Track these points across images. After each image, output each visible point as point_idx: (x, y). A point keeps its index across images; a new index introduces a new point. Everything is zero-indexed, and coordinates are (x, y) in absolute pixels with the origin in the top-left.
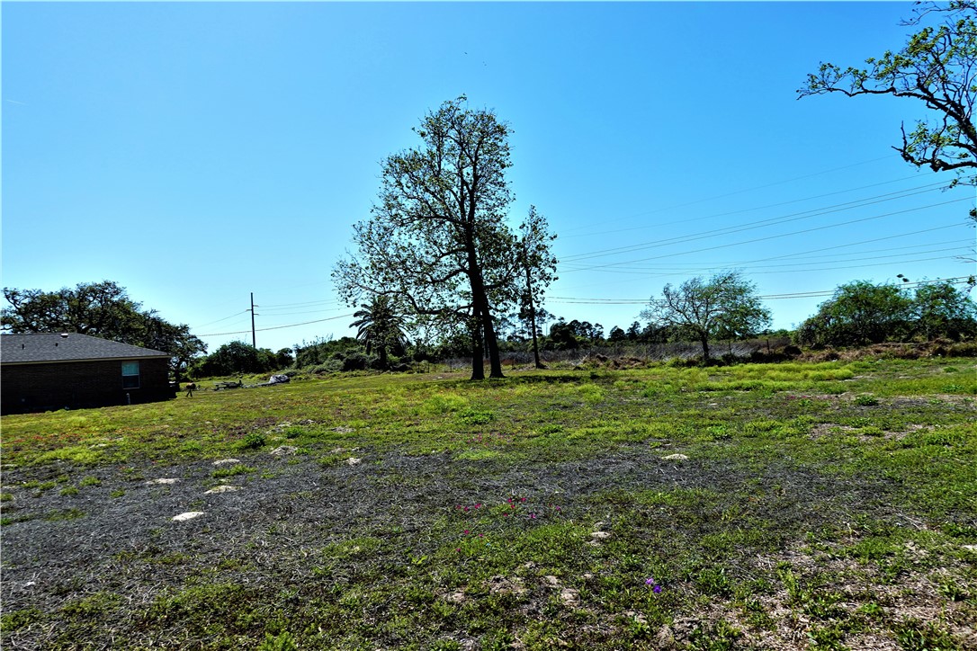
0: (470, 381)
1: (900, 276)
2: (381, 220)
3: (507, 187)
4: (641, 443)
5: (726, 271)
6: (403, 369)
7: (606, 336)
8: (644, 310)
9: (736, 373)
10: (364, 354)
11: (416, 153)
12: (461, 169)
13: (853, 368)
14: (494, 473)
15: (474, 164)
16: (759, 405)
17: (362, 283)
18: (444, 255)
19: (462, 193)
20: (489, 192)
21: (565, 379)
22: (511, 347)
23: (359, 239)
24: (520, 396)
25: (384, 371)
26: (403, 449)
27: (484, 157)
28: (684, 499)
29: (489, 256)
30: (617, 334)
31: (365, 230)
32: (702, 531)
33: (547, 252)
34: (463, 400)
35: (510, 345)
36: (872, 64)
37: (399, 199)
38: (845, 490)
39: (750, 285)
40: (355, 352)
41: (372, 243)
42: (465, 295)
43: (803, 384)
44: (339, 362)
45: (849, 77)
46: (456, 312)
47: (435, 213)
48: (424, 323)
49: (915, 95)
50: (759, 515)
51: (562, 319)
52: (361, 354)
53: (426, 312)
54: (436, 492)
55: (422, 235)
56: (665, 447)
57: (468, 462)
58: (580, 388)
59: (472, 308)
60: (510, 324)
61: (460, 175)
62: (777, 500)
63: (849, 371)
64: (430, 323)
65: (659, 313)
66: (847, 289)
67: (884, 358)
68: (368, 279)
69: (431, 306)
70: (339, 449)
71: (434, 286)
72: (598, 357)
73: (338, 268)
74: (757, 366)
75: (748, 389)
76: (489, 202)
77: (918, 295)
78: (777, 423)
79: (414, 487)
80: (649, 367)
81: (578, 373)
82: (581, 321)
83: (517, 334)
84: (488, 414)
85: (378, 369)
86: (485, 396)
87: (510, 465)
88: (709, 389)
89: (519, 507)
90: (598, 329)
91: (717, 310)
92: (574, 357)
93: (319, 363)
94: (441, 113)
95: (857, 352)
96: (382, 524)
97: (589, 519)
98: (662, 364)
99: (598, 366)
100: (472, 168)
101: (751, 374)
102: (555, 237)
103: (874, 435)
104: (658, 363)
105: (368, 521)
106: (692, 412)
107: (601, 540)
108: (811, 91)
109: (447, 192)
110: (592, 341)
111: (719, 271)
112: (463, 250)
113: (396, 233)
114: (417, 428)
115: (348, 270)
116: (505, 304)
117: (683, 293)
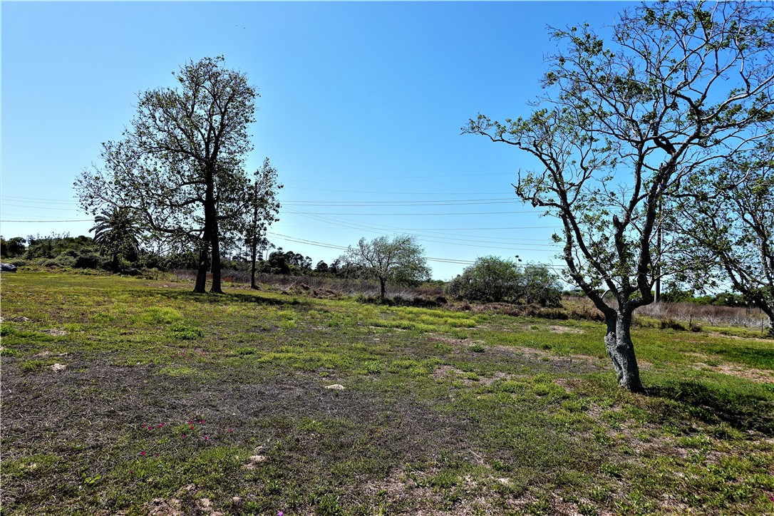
0: (191, 294)
1: (517, 256)
2: (131, 144)
3: (247, 139)
4: (314, 371)
5: (405, 235)
6: (133, 274)
7: (314, 267)
8: (342, 255)
9: (400, 313)
10: (98, 254)
11: (173, 93)
12: (210, 116)
13: (477, 319)
14: (187, 391)
15: (223, 115)
16: (408, 343)
17: (104, 195)
18: (185, 183)
19: (209, 136)
20: (232, 140)
21: (272, 302)
22: (235, 266)
23: (106, 156)
24: (230, 315)
25: (115, 272)
26: (110, 358)
27: (232, 110)
28: (330, 427)
29: (224, 191)
30: (322, 266)
31: (113, 149)
32: (336, 459)
33: (273, 198)
34: (178, 314)
35: (234, 264)
36: (509, 123)
37: (151, 129)
38: (442, 426)
39: (420, 248)
40: (90, 251)
41: (119, 162)
42: (198, 220)
43: (443, 328)
44: (72, 259)
45: (495, 127)
46: (188, 234)
47: (182, 148)
48: (158, 238)
49: (531, 151)
50: (380, 445)
51: (281, 249)
52: (95, 254)
53: (161, 230)
54: (127, 408)
55: (168, 163)
56: (330, 377)
57: (166, 377)
58: (281, 313)
59: (203, 232)
60: (237, 247)
61: (209, 120)
62: (396, 432)
63: (473, 322)
64: (163, 239)
65: (353, 259)
66: (484, 260)
67: (498, 313)
68: (110, 193)
69: (166, 225)
70: (47, 353)
71: (171, 208)
72: (303, 286)
73: (82, 178)
74: (415, 309)
75: (404, 328)
76: (231, 148)
77: (526, 271)
78: (415, 363)
79: (109, 401)
80: (339, 299)
81: (284, 298)
82: (295, 253)
83: (242, 255)
84: (197, 331)
85: (109, 270)
86: (201, 310)
87: (202, 383)
88: (377, 325)
89: (198, 427)
90: (307, 260)
91: (395, 263)
92: (284, 282)
93: (51, 257)
94: (201, 65)
95: (482, 307)
96: (67, 439)
97: (252, 443)
98: (350, 298)
99: (301, 293)
100: (220, 117)
101: (410, 316)
102: (282, 187)
103: (473, 379)
104: (346, 297)
105: (53, 435)
106: (359, 346)
107: (257, 464)
108: (470, 131)
109: (196, 132)
110: (302, 270)
111: (401, 234)
112: (202, 182)
113: (143, 157)
114: (130, 337)
115: (92, 182)
116: (232, 233)
117: (373, 247)
